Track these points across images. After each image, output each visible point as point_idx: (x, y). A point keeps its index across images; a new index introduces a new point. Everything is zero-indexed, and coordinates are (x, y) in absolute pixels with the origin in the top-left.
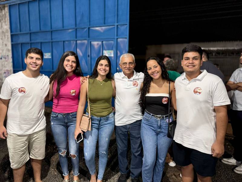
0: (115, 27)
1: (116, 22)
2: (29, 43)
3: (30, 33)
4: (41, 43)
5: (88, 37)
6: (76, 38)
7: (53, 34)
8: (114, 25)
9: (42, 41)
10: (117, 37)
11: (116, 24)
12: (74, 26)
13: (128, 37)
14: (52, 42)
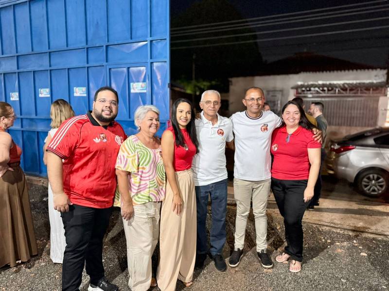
0: (147, 44)
1: (149, 35)
2: (15, 73)
3: (18, 57)
4: (34, 72)
5: (105, 61)
6: (88, 63)
7: (52, 57)
8: (147, 41)
9: (36, 69)
10: (152, 61)
11: (149, 39)
12: (84, 45)
13: (168, 60)
14: (51, 70)
